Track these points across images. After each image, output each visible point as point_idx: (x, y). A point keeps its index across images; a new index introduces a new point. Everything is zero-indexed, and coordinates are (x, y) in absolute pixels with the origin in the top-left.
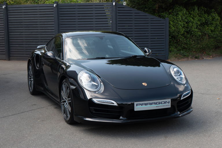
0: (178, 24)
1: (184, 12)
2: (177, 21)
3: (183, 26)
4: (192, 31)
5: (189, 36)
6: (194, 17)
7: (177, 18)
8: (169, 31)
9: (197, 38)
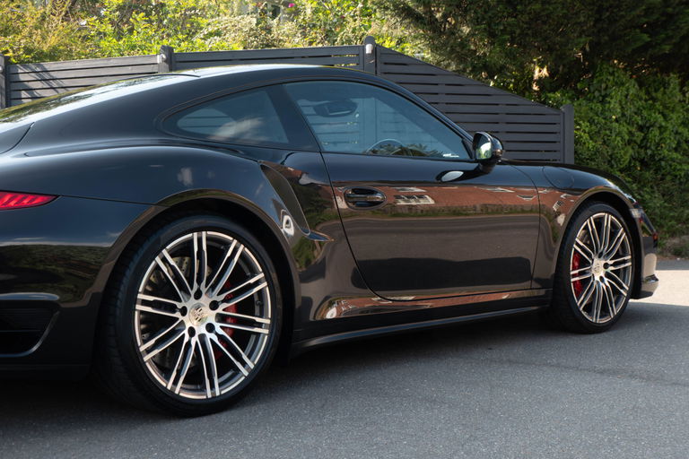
0: (608, 132)
1: (631, 92)
2: (603, 121)
3: (627, 137)
4: (660, 160)
5: (648, 175)
6: (666, 112)
7: (603, 110)
8: (576, 152)
9: (681, 183)
